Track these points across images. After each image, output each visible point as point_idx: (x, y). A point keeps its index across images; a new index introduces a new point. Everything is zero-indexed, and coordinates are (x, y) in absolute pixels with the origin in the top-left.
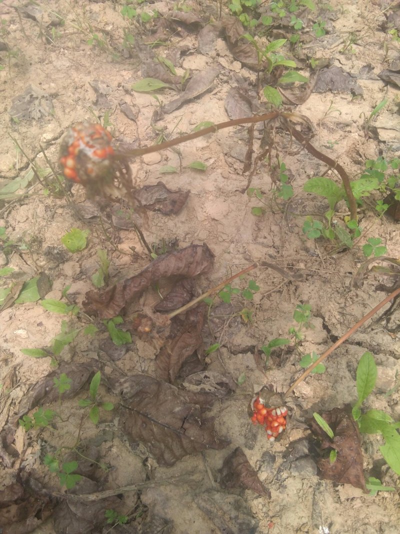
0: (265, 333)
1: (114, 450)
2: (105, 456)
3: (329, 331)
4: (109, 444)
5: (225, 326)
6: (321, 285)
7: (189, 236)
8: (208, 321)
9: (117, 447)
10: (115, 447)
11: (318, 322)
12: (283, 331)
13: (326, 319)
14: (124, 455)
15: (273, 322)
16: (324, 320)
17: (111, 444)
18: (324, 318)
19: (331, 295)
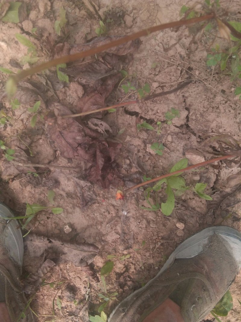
0: (149, 109)
1: (41, 141)
2: (36, 142)
3: (188, 121)
4: (39, 137)
5: (127, 96)
6: (201, 91)
7: (135, 11)
8: (117, 90)
9: (43, 140)
10: (42, 140)
11: (184, 114)
12: (160, 111)
13: (190, 114)
14: (45, 145)
15: (157, 104)
16: (189, 114)
17: (40, 137)
18: (189, 113)
19: (203, 101)
